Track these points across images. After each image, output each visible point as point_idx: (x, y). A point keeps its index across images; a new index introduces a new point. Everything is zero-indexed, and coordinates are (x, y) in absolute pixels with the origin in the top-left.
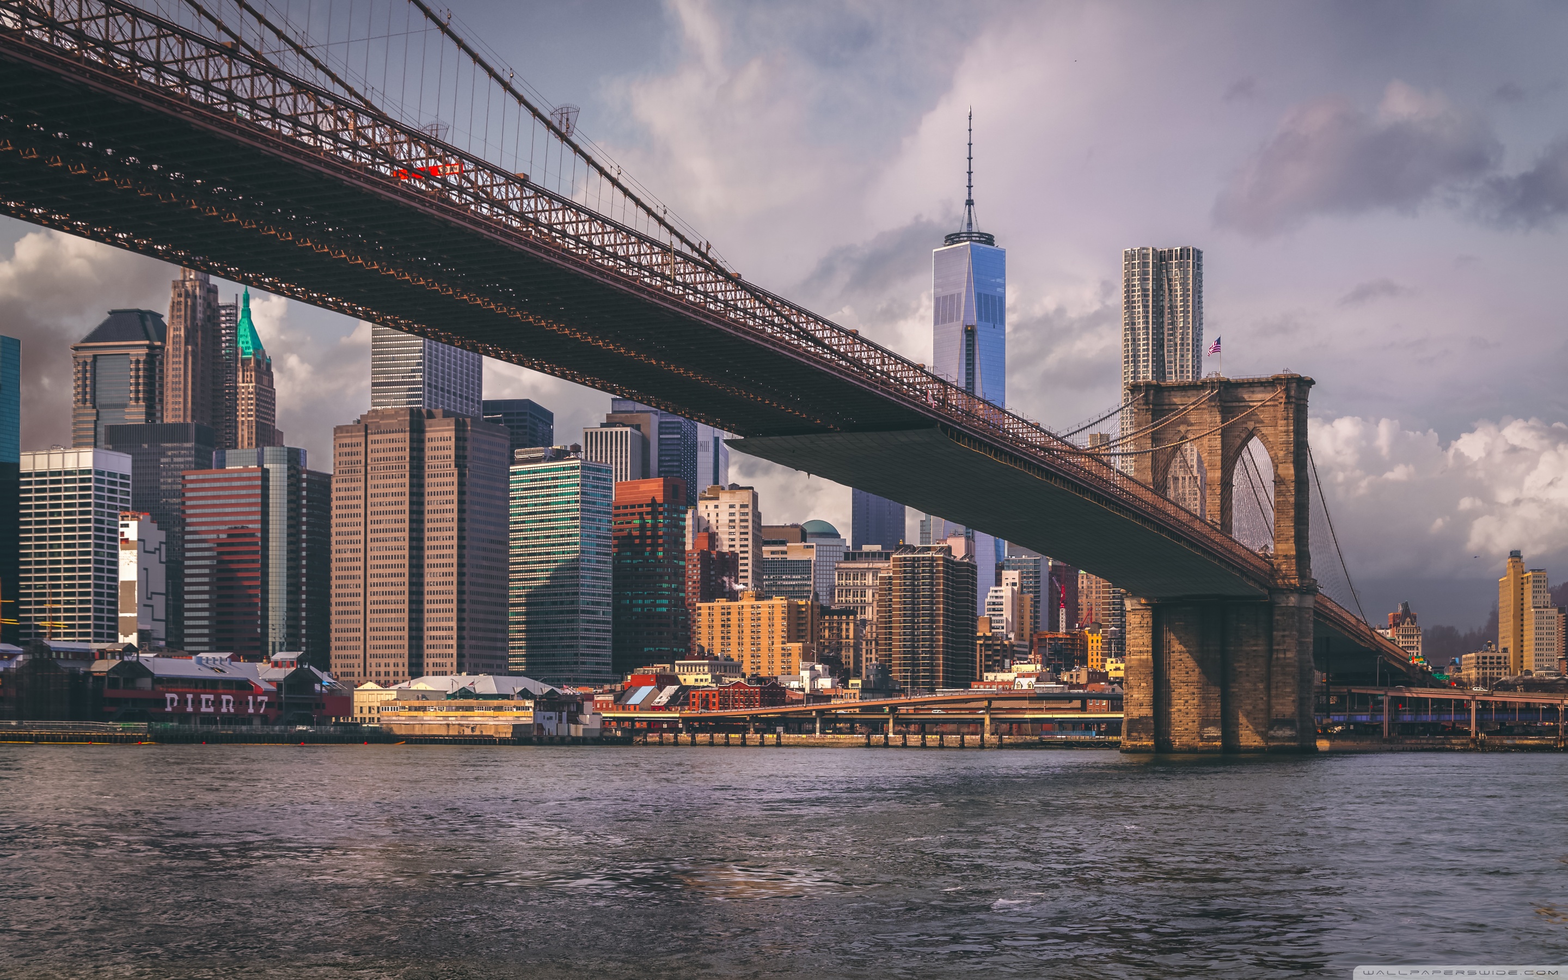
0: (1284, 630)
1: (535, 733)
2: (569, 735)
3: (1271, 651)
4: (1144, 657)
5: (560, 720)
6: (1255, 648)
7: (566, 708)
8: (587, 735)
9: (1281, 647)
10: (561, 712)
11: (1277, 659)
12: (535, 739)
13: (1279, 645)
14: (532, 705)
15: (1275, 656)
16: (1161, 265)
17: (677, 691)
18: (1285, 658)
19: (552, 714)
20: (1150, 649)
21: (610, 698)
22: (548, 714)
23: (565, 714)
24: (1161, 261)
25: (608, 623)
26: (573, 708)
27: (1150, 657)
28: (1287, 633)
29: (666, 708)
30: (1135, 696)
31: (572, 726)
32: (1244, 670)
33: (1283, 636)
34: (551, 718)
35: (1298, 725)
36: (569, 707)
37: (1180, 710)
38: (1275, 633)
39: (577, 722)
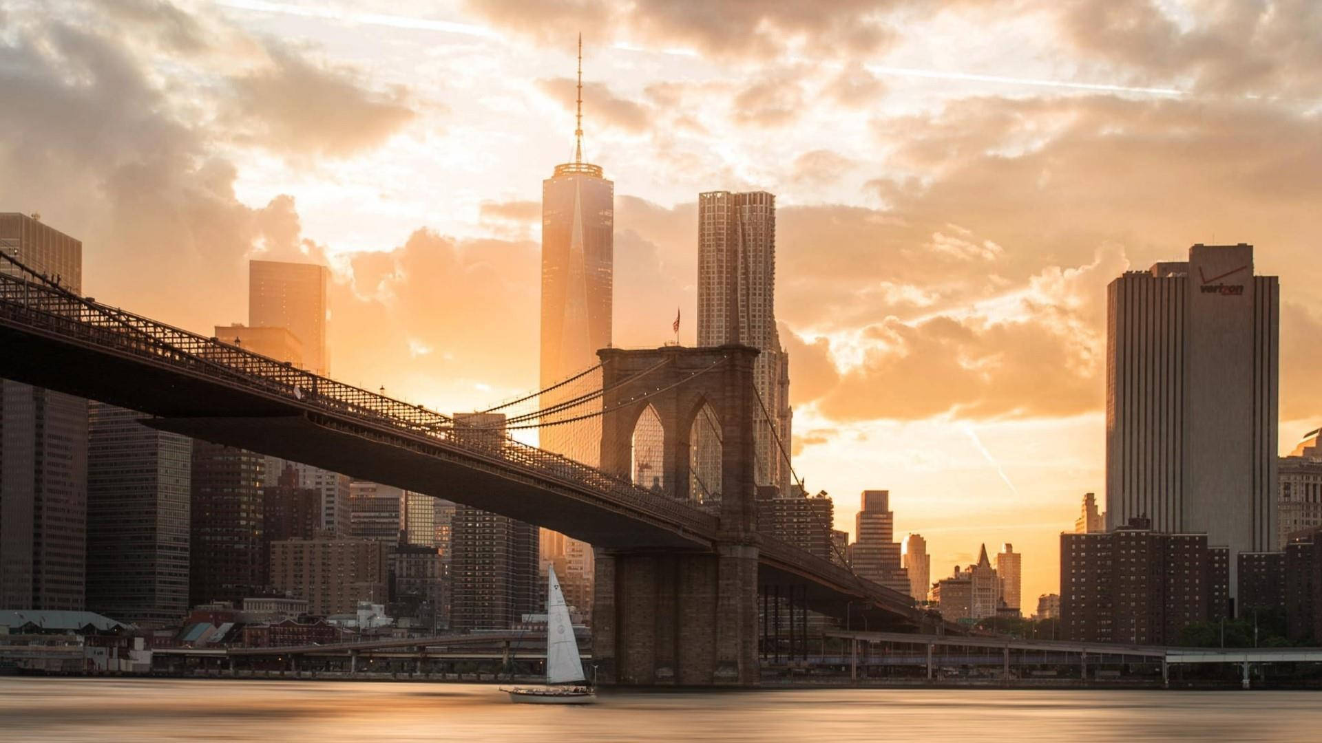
0: (729, 579)
1: (86, 668)
2: (119, 670)
3: (717, 598)
4: (608, 602)
5: (111, 655)
6: (704, 596)
7: (117, 644)
8: (136, 670)
9: (725, 595)
10: (111, 648)
11: (722, 605)
12: (85, 673)
13: (723, 593)
14: (83, 640)
15: (720, 603)
16: (736, 209)
17: (232, 629)
18: (729, 605)
19: (103, 649)
20: (613, 595)
21: (168, 634)
22: (99, 649)
23: (115, 650)
24: (735, 205)
25: (185, 558)
26: (124, 644)
27: (613, 603)
28: (731, 581)
29: (219, 645)
30: (599, 638)
31: (123, 661)
32: (694, 615)
33: (727, 585)
34: (101, 653)
35: (740, 666)
36: (119, 642)
37: (638, 652)
38: (720, 582)
39: (127, 657)
